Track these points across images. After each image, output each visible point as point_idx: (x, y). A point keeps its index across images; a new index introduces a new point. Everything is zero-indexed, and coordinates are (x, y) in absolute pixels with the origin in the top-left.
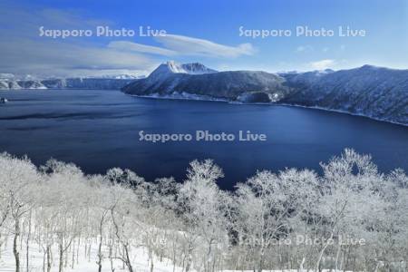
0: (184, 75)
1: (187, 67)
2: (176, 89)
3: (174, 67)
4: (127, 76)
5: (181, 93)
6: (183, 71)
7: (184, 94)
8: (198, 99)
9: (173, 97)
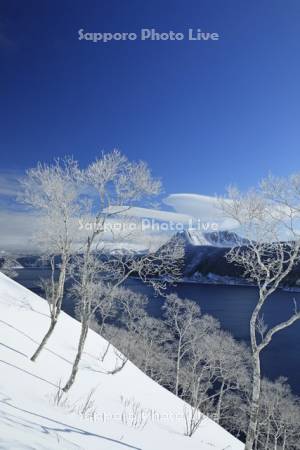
0: (209, 249)
1: (212, 237)
2: (199, 268)
3: (194, 238)
4: (124, 251)
5: (205, 274)
6: (207, 243)
7: (210, 275)
8: (232, 283)
9: (193, 280)
